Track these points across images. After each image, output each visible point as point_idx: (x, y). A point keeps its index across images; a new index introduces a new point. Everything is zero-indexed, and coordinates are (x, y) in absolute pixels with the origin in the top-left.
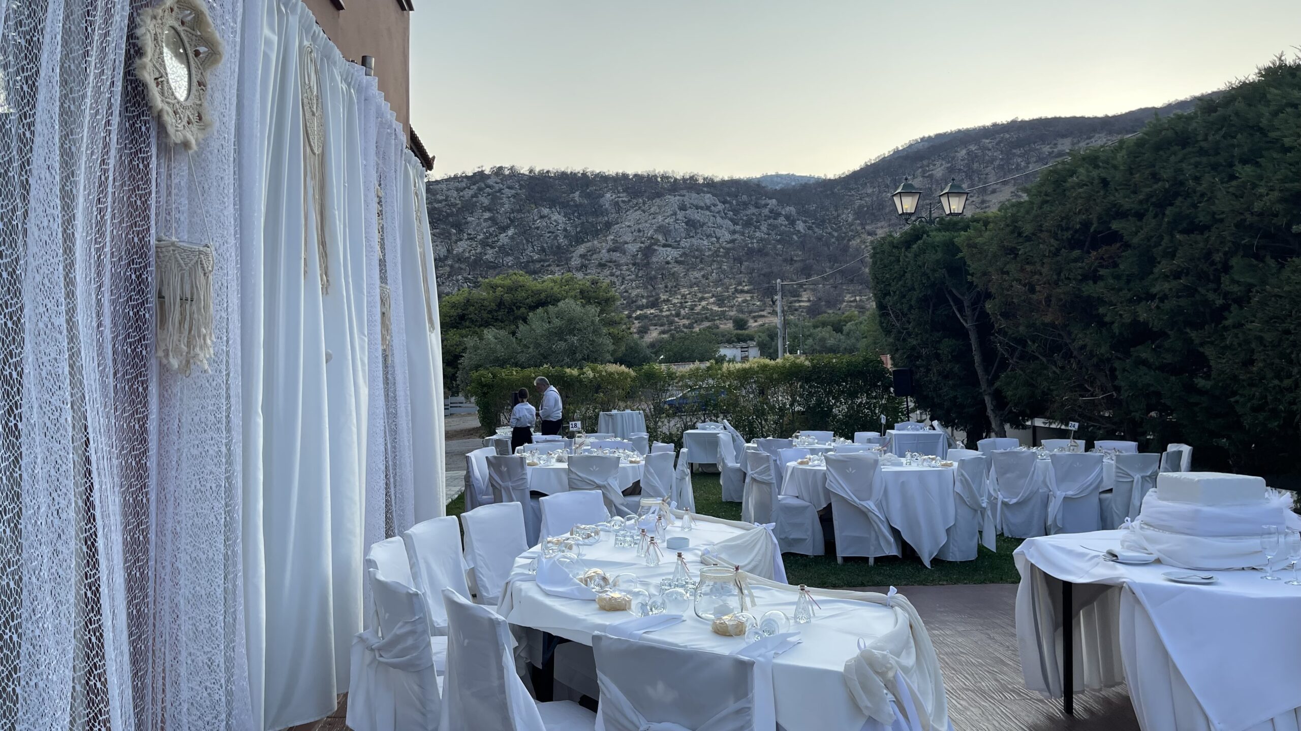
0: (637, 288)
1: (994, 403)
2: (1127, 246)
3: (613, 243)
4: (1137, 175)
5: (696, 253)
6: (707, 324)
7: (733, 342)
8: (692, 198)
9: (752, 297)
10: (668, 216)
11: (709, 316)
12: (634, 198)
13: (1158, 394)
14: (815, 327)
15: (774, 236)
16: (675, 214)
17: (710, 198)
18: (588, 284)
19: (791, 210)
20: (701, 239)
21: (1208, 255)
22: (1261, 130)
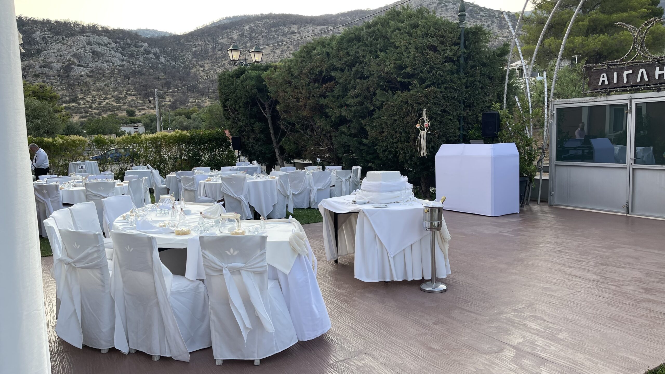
0: (62, 90)
1: (280, 152)
2: (337, 83)
3: (43, 62)
4: (341, 53)
5: (100, 71)
6: (110, 113)
7: (128, 123)
8: (95, 38)
9: (137, 98)
10: (80, 48)
11: (112, 109)
12: (56, 35)
13: (349, 146)
14: (176, 115)
15: (148, 64)
16: (84, 47)
17: (106, 39)
18: (38, 87)
19: (157, 50)
20: (102, 63)
21: (368, 89)
22: (387, 38)
